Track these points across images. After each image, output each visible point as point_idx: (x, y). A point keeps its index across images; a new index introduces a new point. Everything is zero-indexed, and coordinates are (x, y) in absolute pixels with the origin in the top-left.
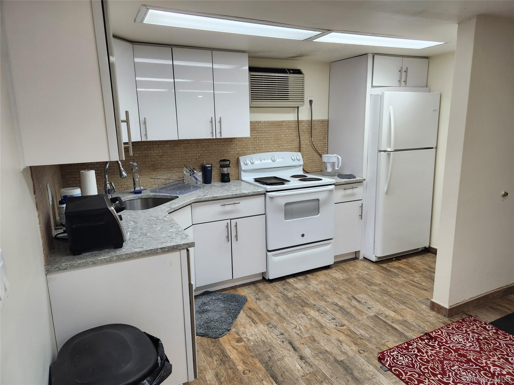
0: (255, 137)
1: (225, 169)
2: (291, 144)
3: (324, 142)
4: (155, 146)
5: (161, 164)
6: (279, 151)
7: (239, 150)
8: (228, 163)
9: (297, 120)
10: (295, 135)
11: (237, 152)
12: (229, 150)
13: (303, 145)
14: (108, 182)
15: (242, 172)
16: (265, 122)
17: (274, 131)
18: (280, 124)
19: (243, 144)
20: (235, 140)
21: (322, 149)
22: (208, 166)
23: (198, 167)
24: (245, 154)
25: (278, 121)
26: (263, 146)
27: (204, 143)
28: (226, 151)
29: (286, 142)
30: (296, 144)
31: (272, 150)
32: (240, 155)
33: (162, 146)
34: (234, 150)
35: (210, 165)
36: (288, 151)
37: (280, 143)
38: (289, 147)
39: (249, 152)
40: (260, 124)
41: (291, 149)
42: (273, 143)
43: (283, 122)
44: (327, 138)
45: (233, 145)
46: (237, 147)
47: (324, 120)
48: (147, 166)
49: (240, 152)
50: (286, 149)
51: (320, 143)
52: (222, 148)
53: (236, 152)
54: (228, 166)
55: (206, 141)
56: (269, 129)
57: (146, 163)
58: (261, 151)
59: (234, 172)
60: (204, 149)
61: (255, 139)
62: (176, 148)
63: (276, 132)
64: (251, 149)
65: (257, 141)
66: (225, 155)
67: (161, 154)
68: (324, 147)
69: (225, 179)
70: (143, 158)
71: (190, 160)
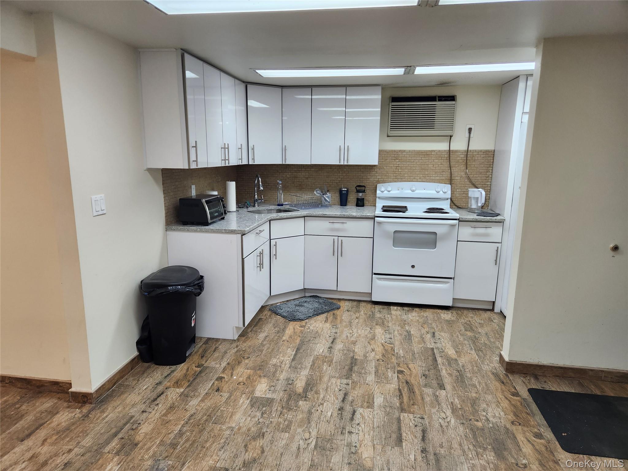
0: (398, 165)
1: (360, 194)
2: (440, 176)
3: (487, 176)
4: (303, 169)
5: (307, 185)
6: (424, 182)
7: (379, 177)
8: (363, 188)
9: (449, 149)
10: (446, 166)
11: (377, 180)
12: (368, 177)
13: (457, 177)
14: (256, 194)
15: (377, 199)
16: (410, 151)
17: (421, 161)
18: (428, 154)
19: (384, 172)
20: (375, 168)
21: (483, 183)
22: (344, 189)
23: (338, 190)
24: (384, 182)
25: (426, 150)
26: (406, 175)
27: (345, 169)
28: (365, 177)
29: (434, 173)
30: (447, 175)
31: (416, 180)
32: (379, 182)
33: (309, 169)
34: (374, 178)
35: (346, 189)
36: (436, 183)
37: (426, 173)
38: (438, 178)
39: (389, 180)
40: (404, 153)
41: (440, 180)
42: (418, 173)
43: (432, 151)
44: (491, 171)
45: (373, 172)
46: (377, 175)
47: (489, 150)
48: (295, 185)
49: (380, 180)
50: (433, 180)
51: (481, 176)
52: (361, 175)
53: (375, 179)
54: (364, 191)
55: (347, 168)
56: (414, 158)
57: (295, 183)
58: (404, 180)
59: (372, 198)
60: (345, 174)
61: (397, 168)
62: (320, 172)
63: (423, 161)
64: (393, 177)
65: (399, 170)
66: (364, 182)
67: (307, 176)
68: (486, 181)
69: (360, 203)
70: (293, 178)
71: (331, 184)
